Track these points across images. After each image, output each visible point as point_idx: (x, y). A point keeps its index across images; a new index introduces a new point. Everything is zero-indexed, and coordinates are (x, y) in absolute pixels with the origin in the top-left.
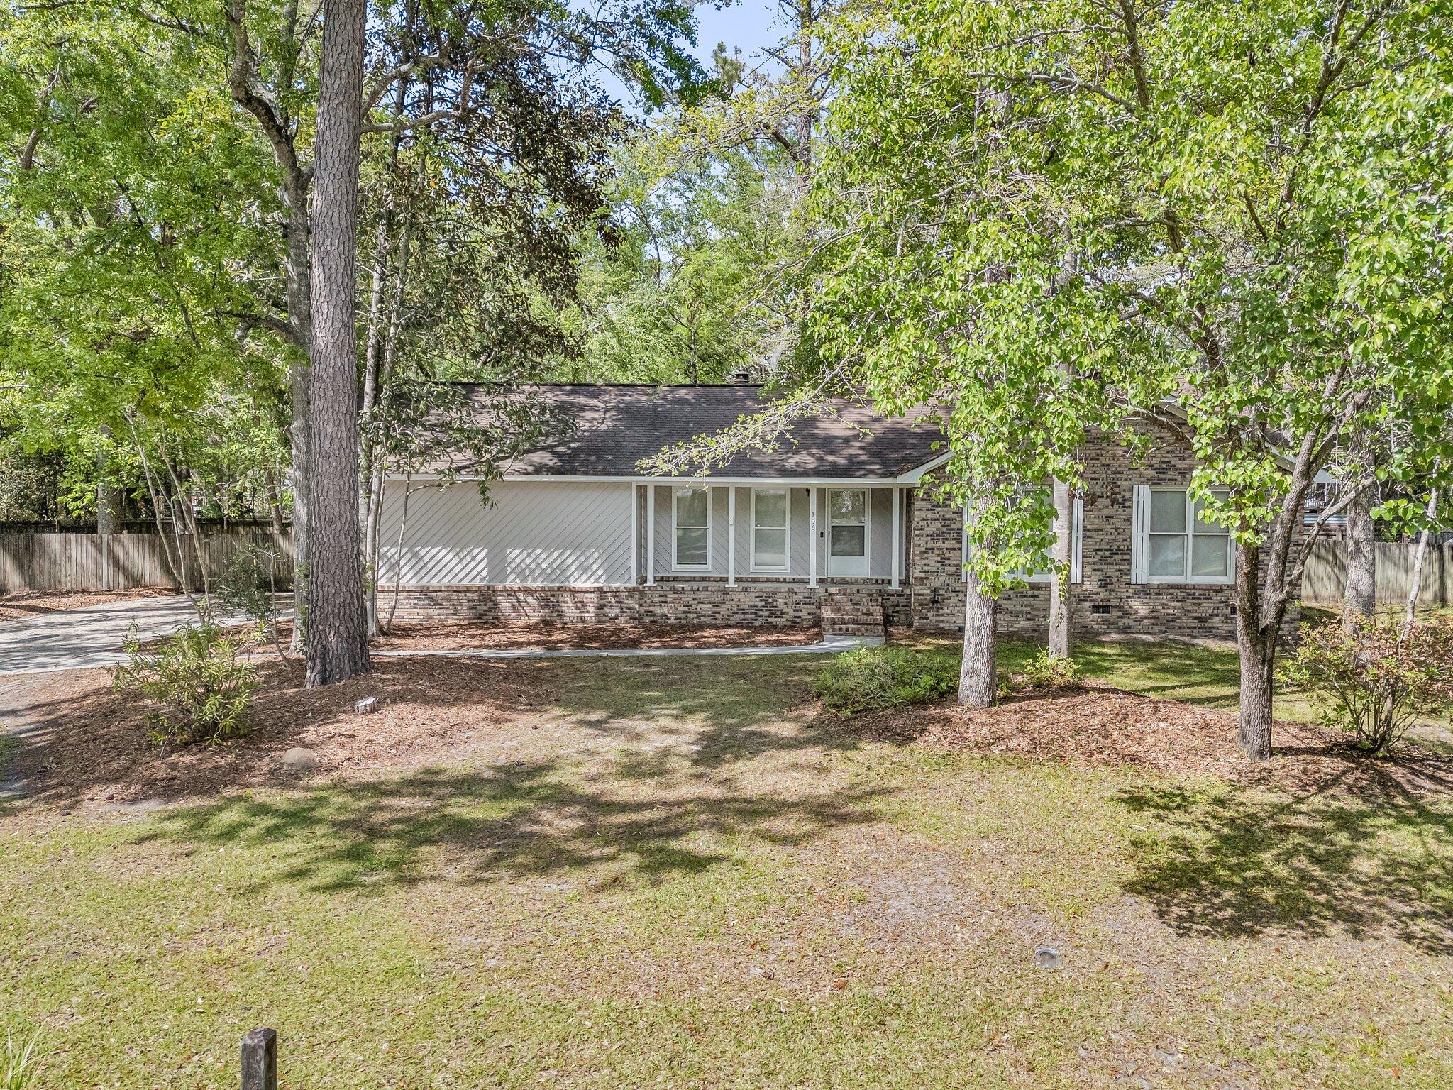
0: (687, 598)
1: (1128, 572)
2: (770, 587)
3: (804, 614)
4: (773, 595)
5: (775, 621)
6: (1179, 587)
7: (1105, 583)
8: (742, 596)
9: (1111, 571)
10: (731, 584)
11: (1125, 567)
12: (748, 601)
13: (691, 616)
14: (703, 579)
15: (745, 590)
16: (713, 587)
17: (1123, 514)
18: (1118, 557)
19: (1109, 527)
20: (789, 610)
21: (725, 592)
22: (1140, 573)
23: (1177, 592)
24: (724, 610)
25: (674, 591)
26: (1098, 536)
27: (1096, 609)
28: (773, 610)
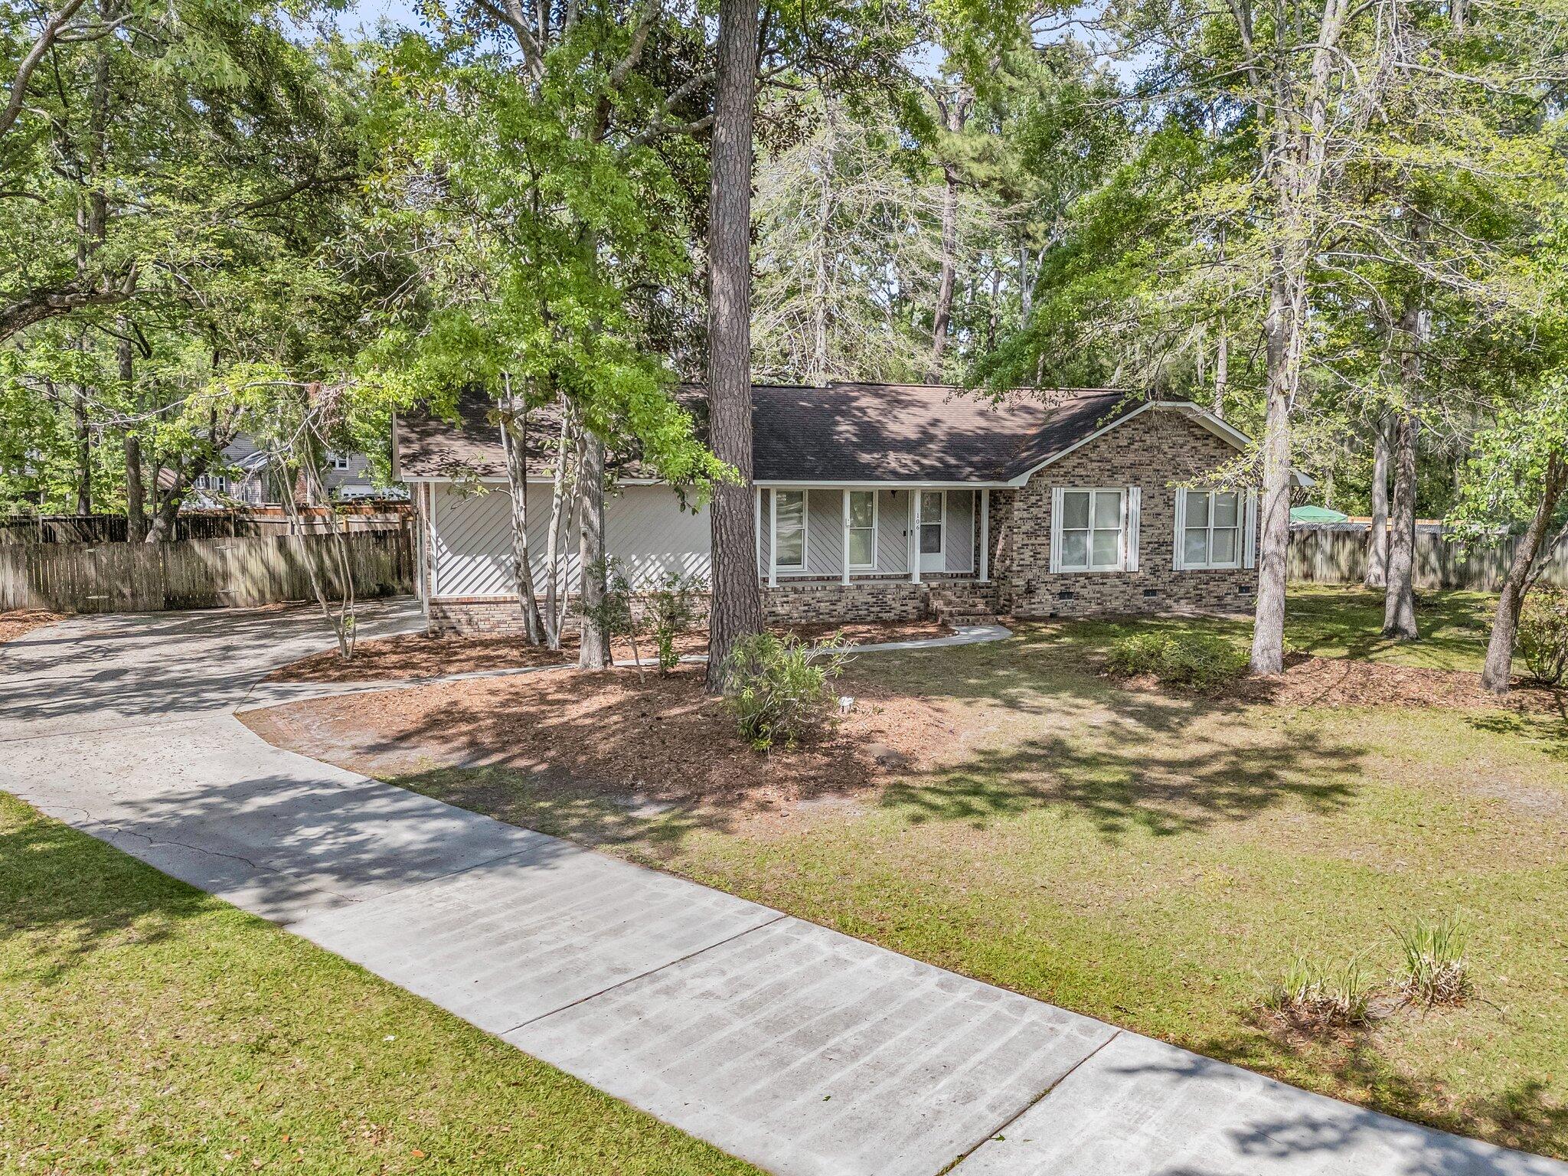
0: (807, 598)
1: (1171, 561)
2: (881, 584)
3: (909, 608)
4: (883, 592)
5: (884, 616)
6: (1205, 572)
7: (1154, 571)
8: (855, 593)
9: (1158, 560)
10: (846, 582)
11: (1168, 557)
12: (862, 598)
13: (811, 614)
14: (802, 579)
15: (859, 587)
16: (831, 585)
17: (1167, 512)
18: (1163, 548)
19: (1158, 524)
20: (897, 605)
21: (841, 590)
22: (1180, 562)
23: (1204, 577)
24: (840, 608)
25: (795, 591)
26: (1150, 531)
27: (1147, 593)
28: (884, 606)
